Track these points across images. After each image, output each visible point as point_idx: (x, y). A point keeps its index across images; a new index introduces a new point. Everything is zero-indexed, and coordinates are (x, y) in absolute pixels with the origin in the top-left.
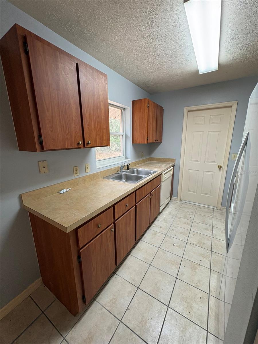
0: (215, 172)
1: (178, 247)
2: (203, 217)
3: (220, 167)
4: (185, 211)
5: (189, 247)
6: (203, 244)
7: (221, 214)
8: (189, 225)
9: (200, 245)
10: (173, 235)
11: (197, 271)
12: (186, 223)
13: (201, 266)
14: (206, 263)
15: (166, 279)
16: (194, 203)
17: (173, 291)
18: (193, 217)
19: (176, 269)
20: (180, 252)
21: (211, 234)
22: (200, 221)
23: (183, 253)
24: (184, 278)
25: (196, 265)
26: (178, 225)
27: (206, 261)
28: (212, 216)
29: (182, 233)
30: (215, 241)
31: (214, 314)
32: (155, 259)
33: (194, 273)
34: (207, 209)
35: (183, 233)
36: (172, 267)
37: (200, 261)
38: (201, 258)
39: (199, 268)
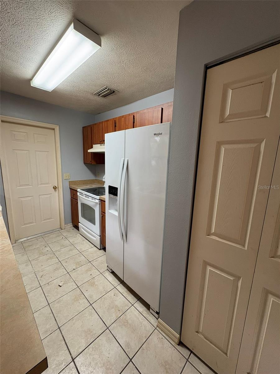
0: (51, 194)
1: (65, 284)
2: (58, 242)
3: (55, 188)
4: (34, 249)
5: (73, 275)
6: (80, 262)
7: (69, 232)
8: (54, 258)
9: (79, 265)
10: (49, 279)
11: (96, 283)
12: (48, 259)
13: (95, 278)
14: (95, 272)
15: (86, 316)
16: (36, 236)
17: (99, 316)
18: (48, 249)
19: (84, 300)
20: (72, 285)
21: (77, 250)
22: (59, 248)
23: (75, 284)
24: (95, 297)
25: (92, 281)
26: (43, 267)
27: (94, 271)
28: (64, 237)
29: (55, 270)
30: (85, 253)
31: (126, 293)
32: (57, 316)
33: (97, 286)
34: (54, 234)
35: (57, 269)
36: (79, 303)
37: (91, 275)
38: (89, 273)
39: (96, 280)
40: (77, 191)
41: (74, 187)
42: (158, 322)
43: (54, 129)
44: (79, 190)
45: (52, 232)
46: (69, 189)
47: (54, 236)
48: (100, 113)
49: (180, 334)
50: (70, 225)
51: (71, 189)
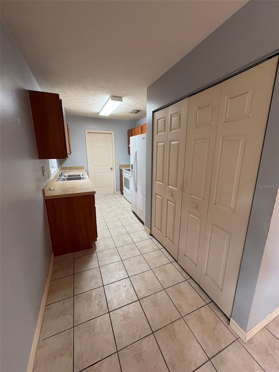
0: (109, 172)
1: (111, 212)
2: (111, 199)
3: (111, 169)
7: (118, 196)
8: (108, 204)
15: (116, 222)
16: (101, 195)
17: (121, 223)
18: (106, 200)
20: (113, 213)
21: (119, 203)
25: (122, 214)
28: (115, 197)
35: (108, 208)
36: (115, 218)
40: (122, 170)
41: (121, 168)
42: (145, 228)
43: (111, 134)
44: (123, 170)
45: (110, 194)
46: (119, 170)
47: (110, 196)
48: (138, 120)
49: (151, 230)
50: (119, 192)
51: (120, 170)
